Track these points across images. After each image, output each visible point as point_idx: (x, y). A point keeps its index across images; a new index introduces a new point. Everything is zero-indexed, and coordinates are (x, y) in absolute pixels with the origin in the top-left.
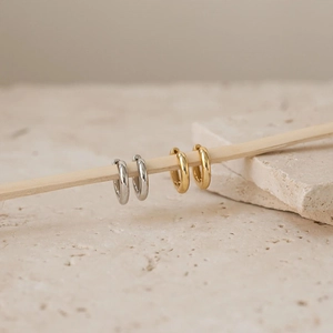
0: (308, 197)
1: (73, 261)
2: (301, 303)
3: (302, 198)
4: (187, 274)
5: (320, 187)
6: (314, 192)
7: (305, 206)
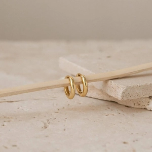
0: (124, 92)
1: (5, 124)
2: (125, 143)
3: (121, 93)
4: (65, 130)
5: (130, 88)
6: (127, 90)
7: (123, 97)
